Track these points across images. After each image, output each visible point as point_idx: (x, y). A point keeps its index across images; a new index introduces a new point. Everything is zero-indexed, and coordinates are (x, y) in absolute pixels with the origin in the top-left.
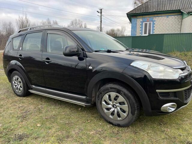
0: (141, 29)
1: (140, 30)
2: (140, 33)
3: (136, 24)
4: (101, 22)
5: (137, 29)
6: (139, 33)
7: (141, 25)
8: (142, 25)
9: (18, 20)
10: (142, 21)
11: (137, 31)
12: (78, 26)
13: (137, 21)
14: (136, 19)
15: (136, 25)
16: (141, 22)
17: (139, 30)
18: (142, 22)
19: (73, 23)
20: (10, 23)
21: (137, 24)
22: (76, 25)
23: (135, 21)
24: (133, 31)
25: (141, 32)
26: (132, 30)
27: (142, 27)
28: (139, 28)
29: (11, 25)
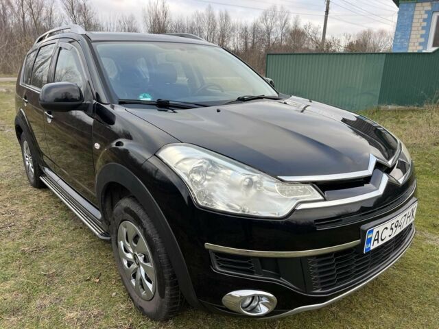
0: (424, 32)
1: (422, 36)
2: (420, 44)
3: (412, 17)
4: (327, 12)
5: (412, 32)
6: (417, 44)
7: (424, 20)
8: (429, 20)
9: (146, 11)
10: (430, 8)
11: (412, 36)
12: (278, 22)
13: (414, 10)
14: (412, 5)
15: (412, 22)
16: (427, 12)
17: (419, 36)
18: (430, 13)
19: (266, 16)
20: (132, 18)
21: (415, 17)
22: (274, 20)
23: (410, 9)
24: (401, 38)
25: (422, 40)
26: (396, 35)
27: (427, 28)
28: (420, 28)
29: (134, 21)
